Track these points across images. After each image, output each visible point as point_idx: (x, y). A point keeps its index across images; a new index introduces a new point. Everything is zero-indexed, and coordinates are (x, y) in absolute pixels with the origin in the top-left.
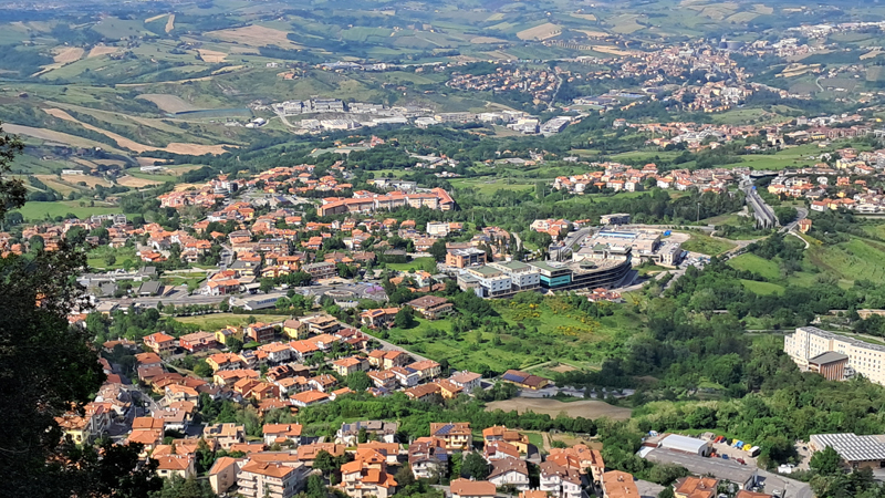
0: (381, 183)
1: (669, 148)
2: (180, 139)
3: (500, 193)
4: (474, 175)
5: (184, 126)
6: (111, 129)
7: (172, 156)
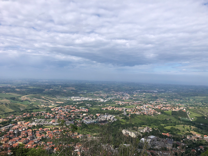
0: (80, 108)
1: (118, 104)
3: (95, 110)
4: (93, 107)
5: (59, 99)
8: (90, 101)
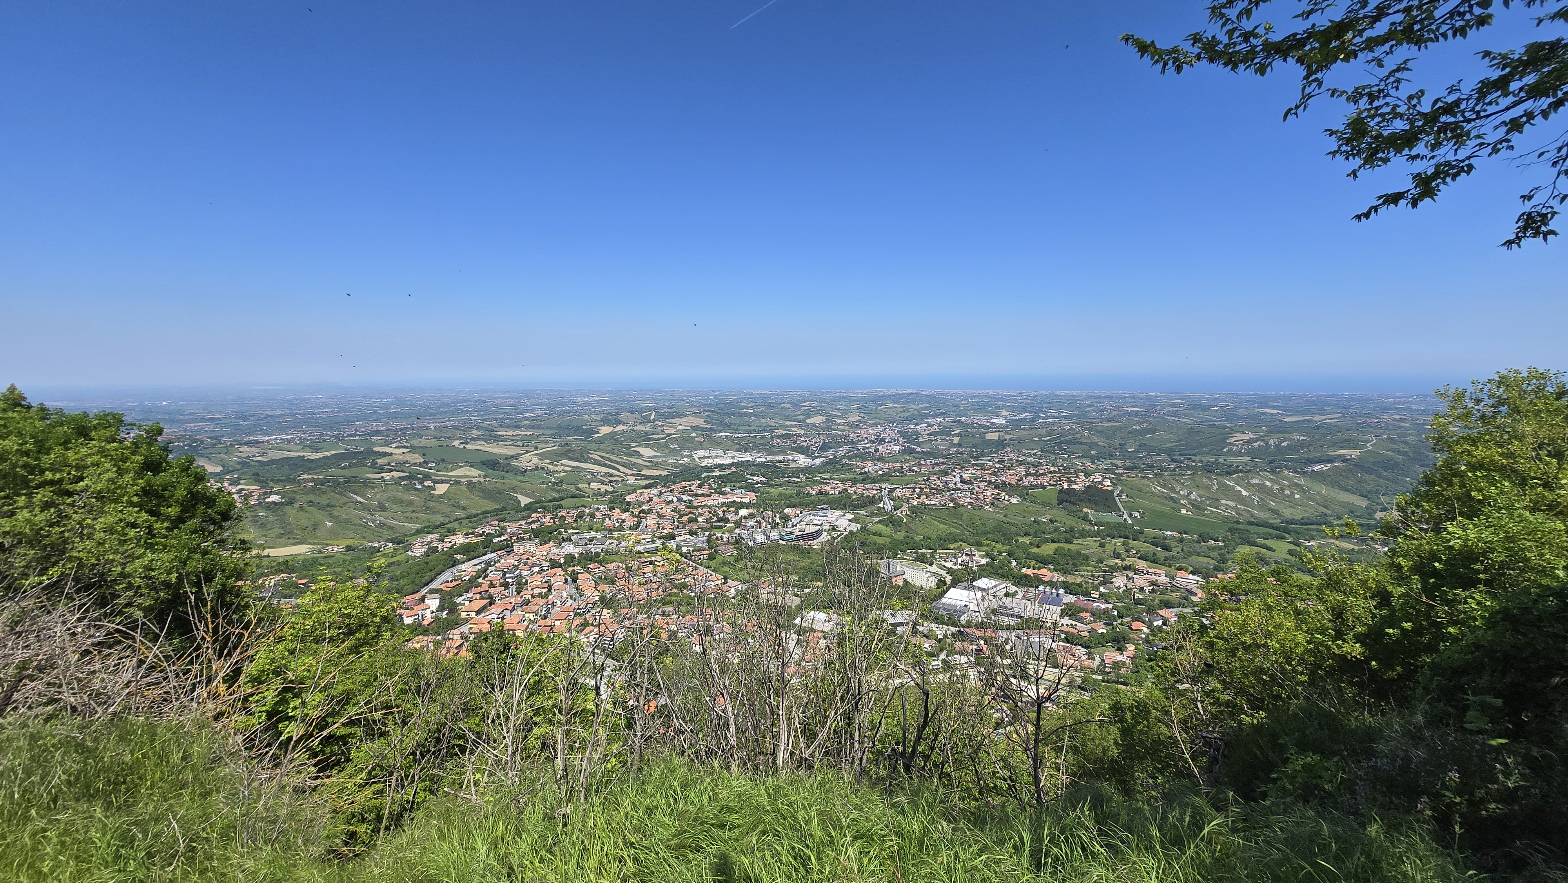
0: (728, 490)
1: (861, 474)
2: (648, 467)
3: (780, 495)
4: (772, 486)
5: (651, 462)
6: (618, 463)
7: (643, 475)
8: (762, 465)
